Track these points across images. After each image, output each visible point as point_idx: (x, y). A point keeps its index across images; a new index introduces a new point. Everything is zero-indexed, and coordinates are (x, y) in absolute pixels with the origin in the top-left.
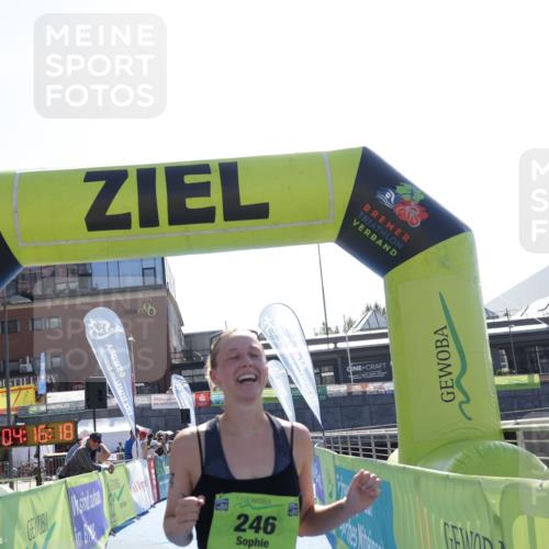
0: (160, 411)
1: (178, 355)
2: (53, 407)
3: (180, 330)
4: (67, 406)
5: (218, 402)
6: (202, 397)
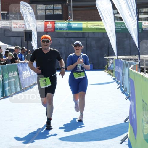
0: (18, 33)
5: (61, 29)
6: (49, 25)
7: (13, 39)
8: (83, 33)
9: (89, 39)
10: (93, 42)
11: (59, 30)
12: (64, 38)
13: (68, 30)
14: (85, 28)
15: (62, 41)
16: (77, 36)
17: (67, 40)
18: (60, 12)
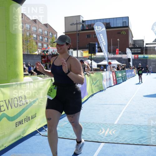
0: (125, 59)
1: (131, 45)
2: (97, 56)
3: (132, 39)
4: (101, 56)
5: (140, 58)
6: (136, 56)
7: (123, 61)
18: (140, 52)
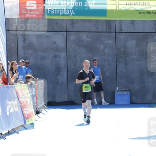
5: (57, 13)
8: (109, 22)
9: (122, 37)
10: (132, 44)
11: (54, 15)
12: (65, 33)
13: (73, 15)
14: (112, 11)
15: (59, 39)
16: (93, 29)
17: (72, 37)
